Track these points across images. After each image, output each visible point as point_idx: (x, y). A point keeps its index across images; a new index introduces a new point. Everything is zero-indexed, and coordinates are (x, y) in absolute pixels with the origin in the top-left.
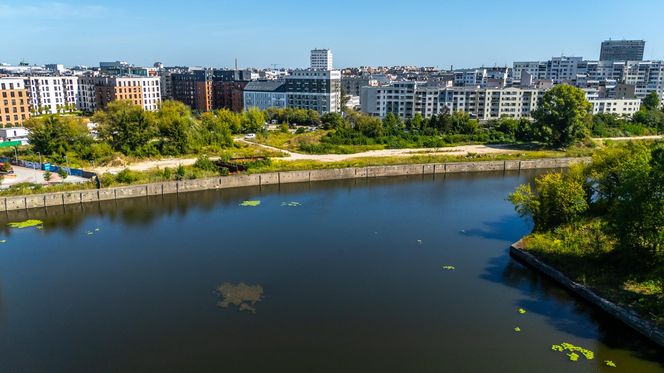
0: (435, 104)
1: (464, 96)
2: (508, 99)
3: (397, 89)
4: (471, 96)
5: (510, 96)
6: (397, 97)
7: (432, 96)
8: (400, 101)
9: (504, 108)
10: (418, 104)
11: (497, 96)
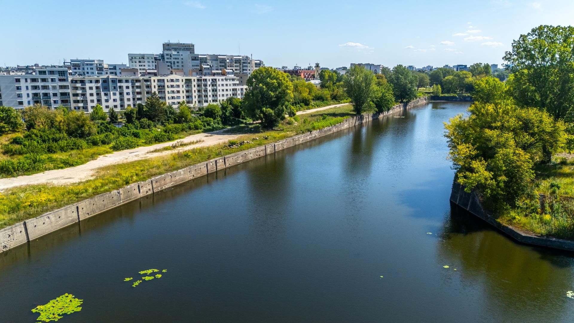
0: (98, 94)
1: (130, 85)
2: (172, 86)
3: (43, 76)
4: (138, 84)
5: (175, 84)
6: (45, 87)
7: (93, 85)
8: (51, 92)
9: (171, 95)
10: (76, 95)
11: (162, 84)
